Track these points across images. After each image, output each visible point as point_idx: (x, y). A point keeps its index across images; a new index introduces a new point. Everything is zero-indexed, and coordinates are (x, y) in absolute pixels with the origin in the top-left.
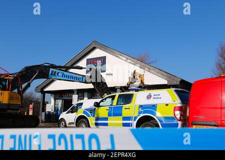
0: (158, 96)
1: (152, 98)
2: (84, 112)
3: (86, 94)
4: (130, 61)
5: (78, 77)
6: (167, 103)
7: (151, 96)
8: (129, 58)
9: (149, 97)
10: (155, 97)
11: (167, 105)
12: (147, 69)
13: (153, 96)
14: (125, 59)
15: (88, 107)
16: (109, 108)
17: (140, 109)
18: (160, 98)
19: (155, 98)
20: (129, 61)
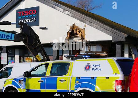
0: (98, 68)
1: (91, 69)
2: (13, 83)
3: (17, 51)
4: (68, 13)
5: (6, 34)
6: (107, 75)
7: (89, 67)
8: (67, 9)
9: (87, 68)
10: (95, 68)
11: (108, 78)
12: (88, 22)
13: (92, 67)
14: (62, 10)
15: (17, 77)
16: (42, 79)
17: (77, 82)
18: (100, 69)
19: (95, 70)
20: (66, 12)
